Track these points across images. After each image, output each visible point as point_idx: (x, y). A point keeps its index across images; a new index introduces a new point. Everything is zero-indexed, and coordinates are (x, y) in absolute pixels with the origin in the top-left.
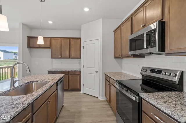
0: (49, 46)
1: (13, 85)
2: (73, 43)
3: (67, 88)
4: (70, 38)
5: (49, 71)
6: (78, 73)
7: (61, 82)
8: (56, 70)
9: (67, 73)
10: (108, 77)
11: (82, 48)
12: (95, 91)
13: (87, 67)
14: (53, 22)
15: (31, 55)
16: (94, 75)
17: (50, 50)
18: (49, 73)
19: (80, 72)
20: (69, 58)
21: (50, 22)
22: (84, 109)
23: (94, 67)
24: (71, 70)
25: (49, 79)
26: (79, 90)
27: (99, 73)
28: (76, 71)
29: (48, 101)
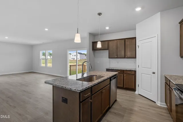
0: (107, 48)
1: (83, 76)
2: (128, 43)
3: (122, 86)
4: (125, 39)
5: (107, 69)
6: (133, 73)
7: (114, 78)
8: (112, 69)
9: (122, 72)
10: (168, 80)
11: (137, 47)
12: (151, 93)
13: (143, 68)
14: (110, 28)
15: (94, 56)
16: (151, 76)
17: (108, 51)
18: (107, 71)
19: (135, 71)
20: (125, 58)
21: (107, 28)
22: (136, 109)
23: (150, 67)
24: (126, 69)
25: (104, 75)
26: (134, 90)
27: (156, 74)
28: (130, 71)
29: (102, 91)
